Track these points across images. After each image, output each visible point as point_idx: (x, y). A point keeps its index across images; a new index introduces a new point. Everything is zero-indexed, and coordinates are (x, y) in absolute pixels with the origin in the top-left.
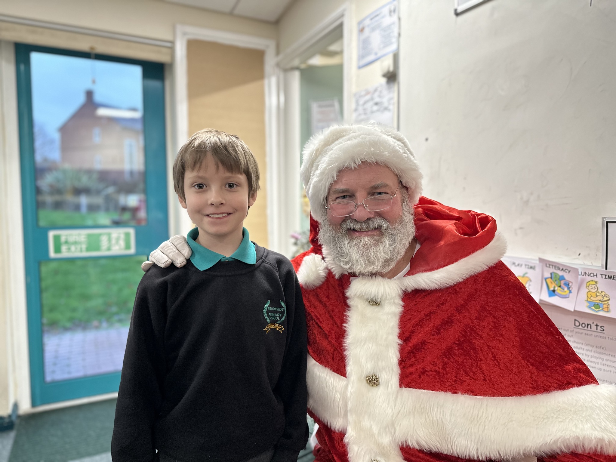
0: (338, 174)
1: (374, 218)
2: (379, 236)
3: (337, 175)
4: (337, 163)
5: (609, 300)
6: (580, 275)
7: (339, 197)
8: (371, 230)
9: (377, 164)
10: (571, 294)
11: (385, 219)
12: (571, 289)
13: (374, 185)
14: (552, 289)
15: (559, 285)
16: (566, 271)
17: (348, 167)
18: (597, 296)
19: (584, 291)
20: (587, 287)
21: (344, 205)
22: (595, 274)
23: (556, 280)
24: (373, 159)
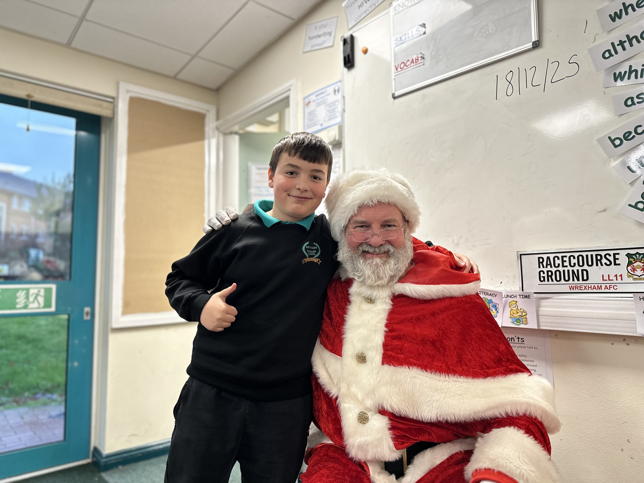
1: (384, 244)
2: (387, 258)
5: (526, 315)
6: (504, 298)
7: (358, 226)
8: (381, 253)
9: (389, 203)
11: (392, 245)
13: (386, 219)
16: (493, 295)
17: (367, 205)
19: (508, 310)
20: (510, 307)
21: (362, 232)
22: (515, 296)
24: (386, 200)
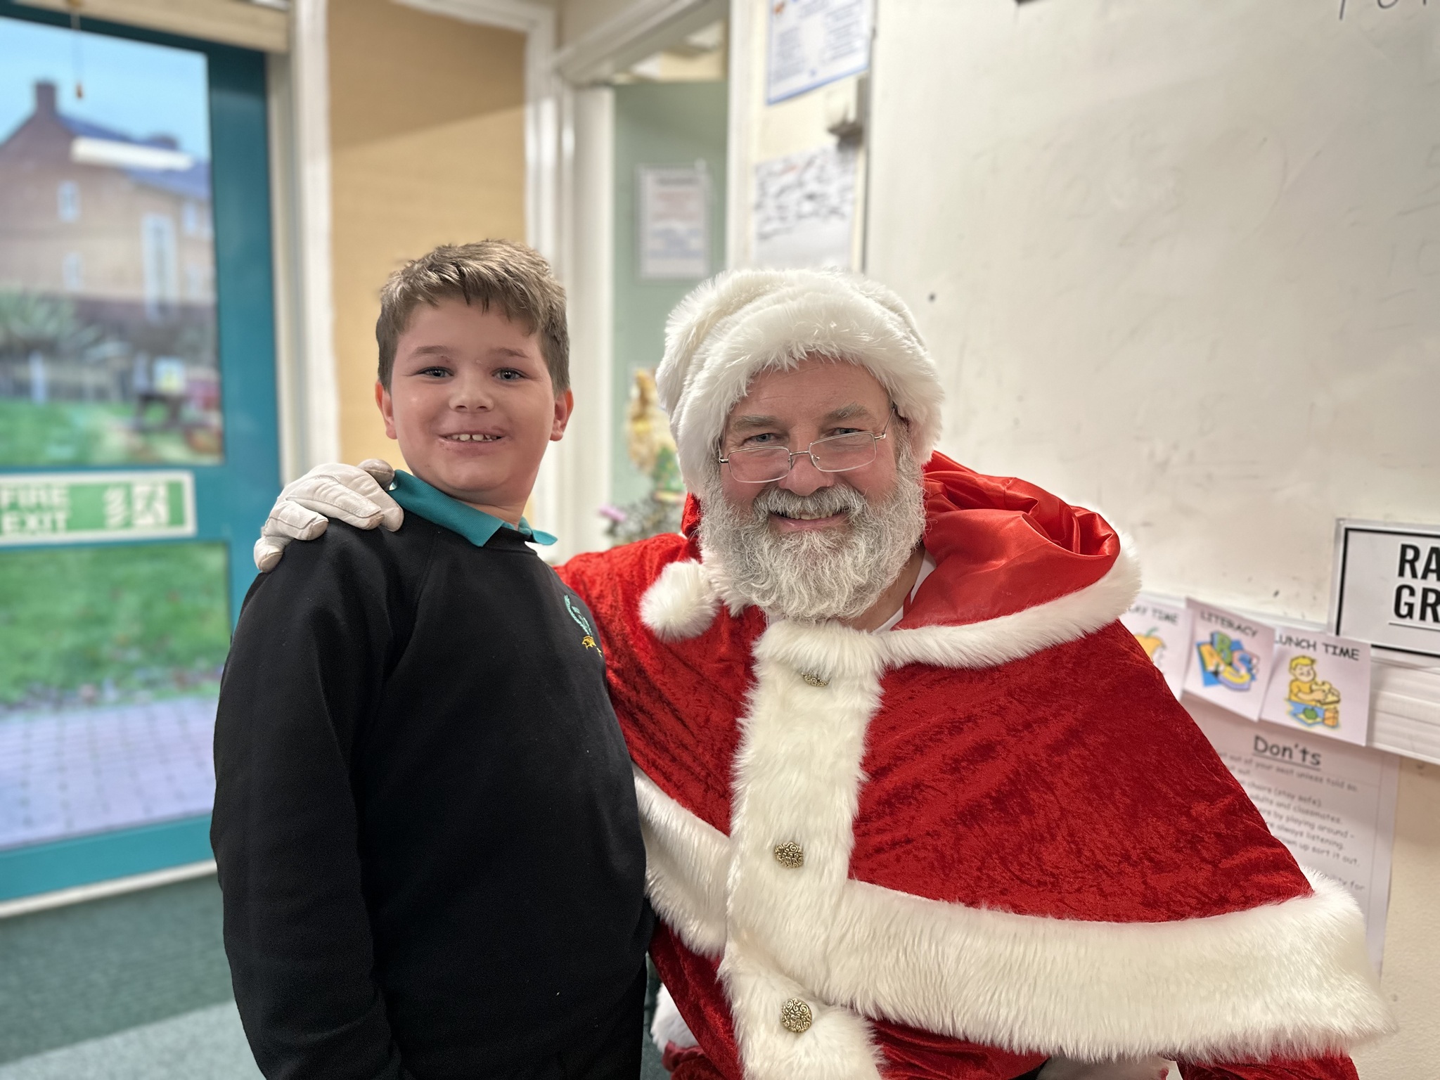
0: (751, 381)
1: (833, 487)
2: (844, 533)
3: (748, 383)
4: (750, 355)
5: (1338, 702)
6: (1277, 642)
7: (750, 439)
8: (823, 516)
9: (843, 361)
10: (1254, 684)
11: (859, 491)
12: (1254, 671)
13: (834, 410)
14: (1211, 668)
15: (1228, 660)
16: (1248, 631)
17: (775, 366)
18: (1312, 691)
19: (1284, 677)
20: (1292, 671)
21: (763, 456)
22: (1312, 643)
23: (1222, 651)
24: (833, 347)
